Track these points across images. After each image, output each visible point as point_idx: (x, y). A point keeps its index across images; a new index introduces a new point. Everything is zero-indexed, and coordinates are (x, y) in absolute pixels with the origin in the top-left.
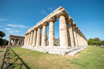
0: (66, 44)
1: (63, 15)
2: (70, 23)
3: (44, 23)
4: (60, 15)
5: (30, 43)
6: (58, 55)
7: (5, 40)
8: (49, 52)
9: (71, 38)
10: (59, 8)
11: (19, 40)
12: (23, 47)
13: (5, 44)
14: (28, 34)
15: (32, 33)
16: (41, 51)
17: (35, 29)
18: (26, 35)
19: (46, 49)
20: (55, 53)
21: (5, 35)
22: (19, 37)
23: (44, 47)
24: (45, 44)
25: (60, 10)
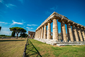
0: (57, 38)
1: (55, 18)
2: (63, 22)
3: (45, 24)
4: (53, 18)
5: (38, 36)
6: (50, 45)
7: (26, 34)
8: (46, 43)
9: (64, 34)
10: (53, 13)
11: (33, 34)
12: (34, 39)
13: (26, 37)
14: (37, 31)
15: (39, 30)
16: (43, 42)
17: (40, 27)
18: (36, 31)
19: (45, 41)
20: (49, 44)
21: (26, 32)
22: (33, 32)
23: (44, 39)
24: (45, 38)
25: (53, 15)
